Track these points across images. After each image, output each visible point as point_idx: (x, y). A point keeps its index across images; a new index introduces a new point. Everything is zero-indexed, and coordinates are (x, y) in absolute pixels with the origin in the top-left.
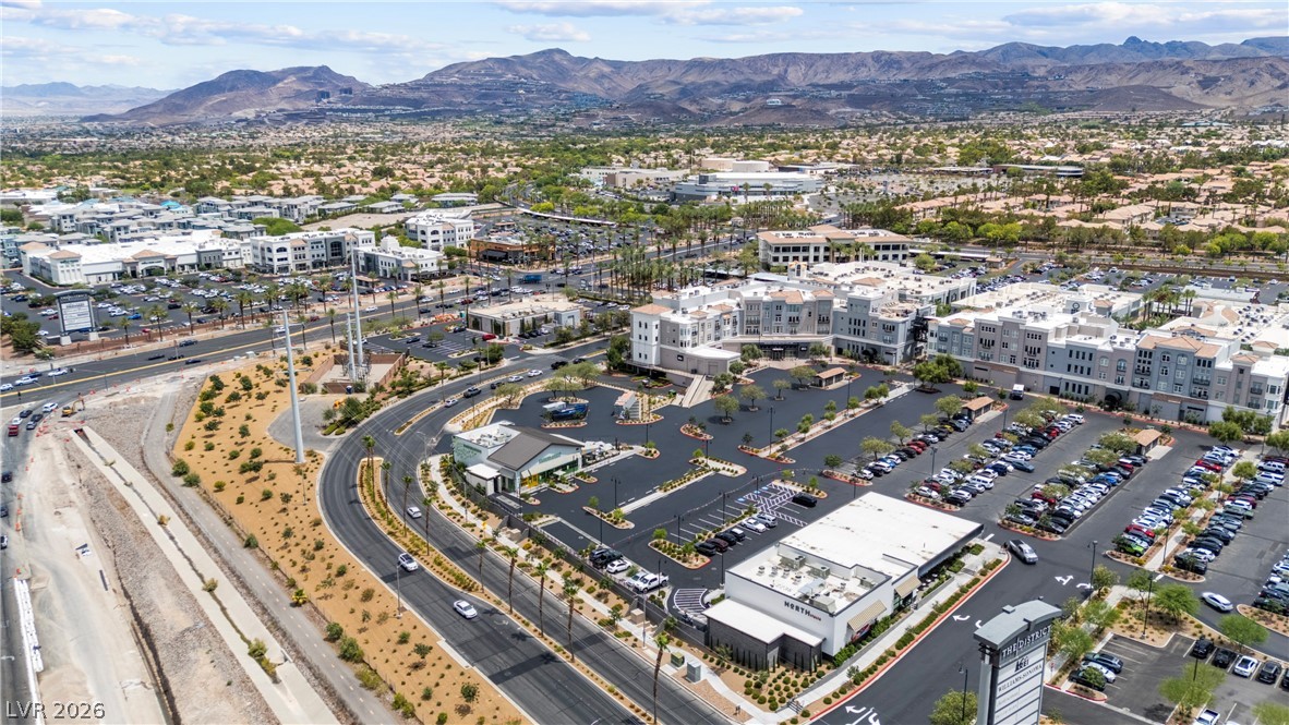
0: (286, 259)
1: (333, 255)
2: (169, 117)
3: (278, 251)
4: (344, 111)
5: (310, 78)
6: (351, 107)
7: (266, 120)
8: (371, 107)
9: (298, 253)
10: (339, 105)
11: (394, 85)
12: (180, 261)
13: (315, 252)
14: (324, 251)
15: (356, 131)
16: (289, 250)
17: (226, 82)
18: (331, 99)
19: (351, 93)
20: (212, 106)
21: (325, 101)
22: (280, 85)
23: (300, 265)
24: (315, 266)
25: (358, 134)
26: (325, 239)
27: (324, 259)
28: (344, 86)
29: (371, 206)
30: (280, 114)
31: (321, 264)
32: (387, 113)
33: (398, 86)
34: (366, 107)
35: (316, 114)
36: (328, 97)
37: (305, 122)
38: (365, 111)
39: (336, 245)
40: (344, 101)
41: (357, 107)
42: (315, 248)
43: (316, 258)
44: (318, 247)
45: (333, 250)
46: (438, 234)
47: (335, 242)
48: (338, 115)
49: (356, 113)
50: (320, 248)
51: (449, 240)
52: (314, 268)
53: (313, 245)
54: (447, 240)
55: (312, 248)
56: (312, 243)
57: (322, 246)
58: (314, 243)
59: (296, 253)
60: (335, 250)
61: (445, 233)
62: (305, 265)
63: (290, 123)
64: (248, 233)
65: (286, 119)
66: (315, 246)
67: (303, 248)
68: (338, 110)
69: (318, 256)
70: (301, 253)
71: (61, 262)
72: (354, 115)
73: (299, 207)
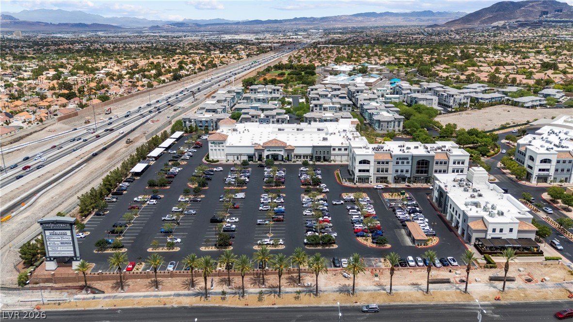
0: (368, 171)
1: (418, 172)
2: (462, 25)
3: (360, 162)
4: (553, 22)
5: (540, 4)
6: (558, 19)
7: (507, 27)
9: (381, 166)
10: (552, 19)
12: (297, 152)
13: (399, 168)
14: (409, 168)
15: (556, 33)
16: (372, 163)
17: (495, 8)
18: (548, 15)
19: (561, 12)
20: (484, 20)
21: (544, 16)
22: (523, 8)
23: (382, 178)
24: (397, 180)
25: (556, 35)
26: (413, 156)
27: (408, 175)
28: (558, 7)
29: (515, 100)
30: (516, 23)
31: (404, 179)
34: (568, 19)
35: (536, 23)
36: (547, 14)
37: (528, 28)
38: (567, 22)
39: (423, 164)
40: (556, 16)
41: (562, 20)
42: (400, 164)
43: (399, 173)
44: (403, 163)
45: (419, 167)
46: (550, 163)
47: (422, 160)
48: (549, 24)
49: (561, 23)
50: (405, 164)
51: (563, 170)
52: (395, 182)
53: (398, 161)
54: (560, 171)
55: (397, 163)
56: (397, 159)
57: (408, 163)
58: (400, 159)
59: (379, 167)
60: (422, 167)
61: (559, 162)
62: (386, 178)
63: (519, 28)
64: (388, 122)
65: (519, 26)
66: (400, 161)
67: (387, 163)
68: (550, 21)
69: (402, 171)
70: (385, 167)
71: (211, 143)
72: (559, 24)
73: (455, 97)
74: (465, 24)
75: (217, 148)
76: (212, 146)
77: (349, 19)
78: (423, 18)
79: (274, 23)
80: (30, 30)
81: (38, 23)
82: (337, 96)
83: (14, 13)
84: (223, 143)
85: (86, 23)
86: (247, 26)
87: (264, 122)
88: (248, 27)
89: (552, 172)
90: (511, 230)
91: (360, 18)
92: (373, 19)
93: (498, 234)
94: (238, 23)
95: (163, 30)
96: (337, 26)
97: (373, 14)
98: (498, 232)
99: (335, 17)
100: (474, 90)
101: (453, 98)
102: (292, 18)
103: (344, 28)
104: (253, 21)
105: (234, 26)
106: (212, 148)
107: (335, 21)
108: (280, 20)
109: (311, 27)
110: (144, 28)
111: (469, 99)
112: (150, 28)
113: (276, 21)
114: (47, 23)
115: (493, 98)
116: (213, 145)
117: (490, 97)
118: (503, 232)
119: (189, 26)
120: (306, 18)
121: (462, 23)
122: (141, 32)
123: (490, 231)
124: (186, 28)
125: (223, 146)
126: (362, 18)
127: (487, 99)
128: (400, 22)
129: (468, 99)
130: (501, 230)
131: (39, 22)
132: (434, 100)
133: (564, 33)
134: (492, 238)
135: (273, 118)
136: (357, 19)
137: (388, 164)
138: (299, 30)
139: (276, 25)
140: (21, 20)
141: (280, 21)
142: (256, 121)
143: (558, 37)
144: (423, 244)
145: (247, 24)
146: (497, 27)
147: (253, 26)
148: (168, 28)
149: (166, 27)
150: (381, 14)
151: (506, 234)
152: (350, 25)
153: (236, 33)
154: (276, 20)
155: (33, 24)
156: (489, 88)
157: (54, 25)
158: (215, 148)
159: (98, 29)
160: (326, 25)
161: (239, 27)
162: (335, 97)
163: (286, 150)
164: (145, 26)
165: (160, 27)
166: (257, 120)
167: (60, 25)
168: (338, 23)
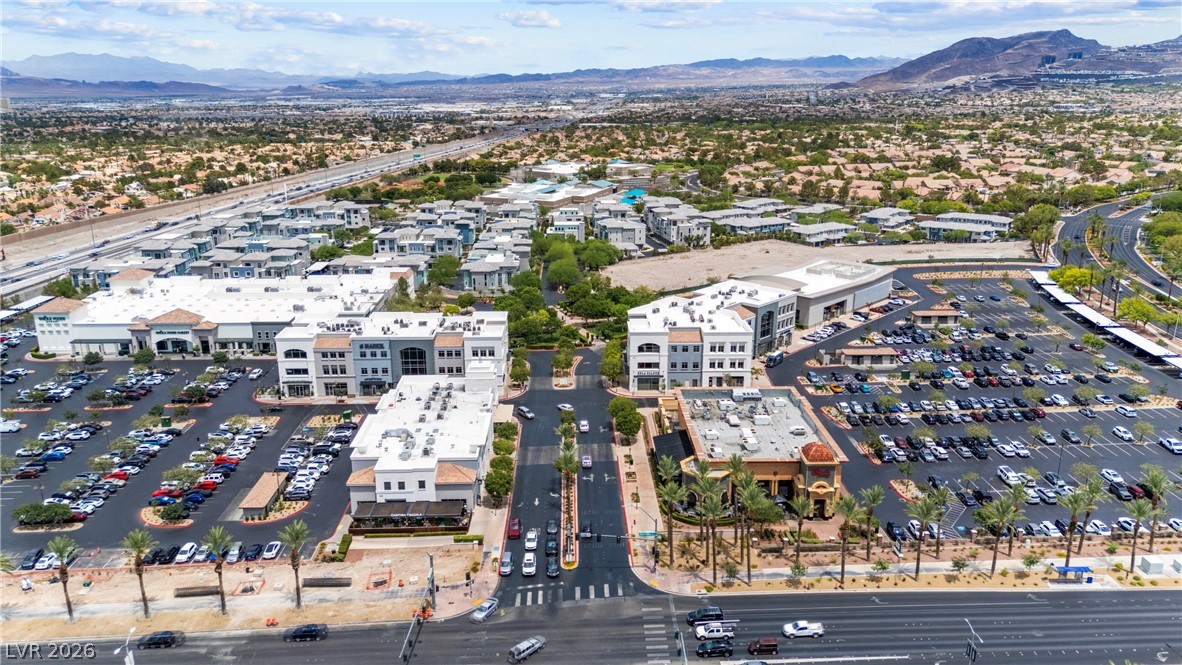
0: (305, 371)
1: (406, 372)
2: (889, 84)
3: (288, 355)
4: (1062, 76)
6: (1072, 72)
7: (972, 87)
8: (1096, 72)
9: (330, 362)
10: (1059, 72)
11: (1134, 48)
13: (369, 364)
14: (387, 364)
17: (957, 50)
18: (1055, 65)
19: (1080, 57)
20: (934, 73)
21: (1047, 66)
22: (1010, 51)
23: (336, 385)
24: (367, 388)
26: (391, 341)
27: (388, 378)
28: (1077, 49)
30: (990, 80)
31: (380, 386)
32: (1112, 78)
33: (1139, 48)
34: (1090, 72)
35: (1029, 79)
36: (1053, 61)
37: (1012, 88)
38: (1087, 76)
39: (413, 356)
40: (1068, 66)
41: (1079, 72)
42: (369, 356)
43: (370, 375)
44: (374, 355)
45: (407, 363)
46: (658, 351)
47: (411, 349)
48: (1056, 82)
49: (1076, 79)
50: (379, 356)
51: (685, 366)
52: (365, 394)
53: (363, 350)
54: (679, 366)
55: (363, 355)
56: (361, 347)
57: (384, 354)
58: (367, 346)
59: (326, 363)
60: (412, 363)
61: (687, 350)
62: (344, 385)
63: (994, 90)
64: (485, 274)
65: (993, 86)
66: (368, 352)
67: (342, 355)
68: (1056, 76)
69: (375, 371)
70: (338, 364)
71: (40, 319)
72: (1072, 81)
73: (679, 224)
74: (898, 81)
75: (54, 328)
76: (42, 325)
77: (683, 73)
78: (828, 70)
79: (534, 80)
80: (37, 95)
81: (58, 82)
82: (453, 223)
83: (13, 62)
84: (64, 319)
85: (156, 80)
86: (480, 85)
87: (242, 274)
88: (480, 90)
89: (664, 370)
90: (422, 485)
91: (705, 71)
92: (731, 72)
93: (395, 494)
94: (463, 81)
95: (309, 94)
96: (657, 86)
97: (731, 63)
98: (397, 490)
99: (656, 68)
100: (746, 211)
101: (675, 228)
102: (571, 70)
103: (669, 91)
104: (494, 76)
105: (453, 86)
106: (42, 329)
107: (655, 75)
108: (547, 75)
109: (606, 88)
110: (273, 90)
111: (709, 229)
112: (284, 90)
113: (538, 77)
114: (76, 82)
115: (765, 227)
116: (44, 322)
117: (759, 225)
118: (406, 490)
119: (363, 88)
120: (599, 71)
121: (891, 80)
122: (264, 99)
123: (380, 488)
124: (357, 90)
125: (65, 325)
126: (709, 71)
127: (751, 229)
128: (784, 77)
129: (705, 228)
130: (402, 486)
131: (57, 80)
132: (637, 232)
133: (1074, 98)
134: (388, 501)
135: (260, 266)
136: (698, 72)
137: (344, 356)
138: (578, 95)
139: (536, 85)
140: (25, 74)
141: (547, 77)
142: (226, 275)
143: (1056, 107)
144: (256, 517)
145: (482, 83)
146: (954, 87)
147: (491, 86)
148: (320, 90)
149: (317, 88)
150: (749, 63)
151: (412, 493)
152: (683, 85)
153: (451, 100)
154: (538, 75)
155: (47, 84)
156: (784, 207)
157: (90, 84)
158: (50, 329)
159: (175, 94)
160: (636, 84)
161: (465, 87)
162: (448, 224)
163: (195, 330)
164: (275, 86)
165: (304, 89)
166: (227, 270)
167: (103, 84)
168: (662, 80)
